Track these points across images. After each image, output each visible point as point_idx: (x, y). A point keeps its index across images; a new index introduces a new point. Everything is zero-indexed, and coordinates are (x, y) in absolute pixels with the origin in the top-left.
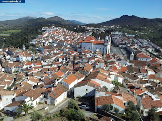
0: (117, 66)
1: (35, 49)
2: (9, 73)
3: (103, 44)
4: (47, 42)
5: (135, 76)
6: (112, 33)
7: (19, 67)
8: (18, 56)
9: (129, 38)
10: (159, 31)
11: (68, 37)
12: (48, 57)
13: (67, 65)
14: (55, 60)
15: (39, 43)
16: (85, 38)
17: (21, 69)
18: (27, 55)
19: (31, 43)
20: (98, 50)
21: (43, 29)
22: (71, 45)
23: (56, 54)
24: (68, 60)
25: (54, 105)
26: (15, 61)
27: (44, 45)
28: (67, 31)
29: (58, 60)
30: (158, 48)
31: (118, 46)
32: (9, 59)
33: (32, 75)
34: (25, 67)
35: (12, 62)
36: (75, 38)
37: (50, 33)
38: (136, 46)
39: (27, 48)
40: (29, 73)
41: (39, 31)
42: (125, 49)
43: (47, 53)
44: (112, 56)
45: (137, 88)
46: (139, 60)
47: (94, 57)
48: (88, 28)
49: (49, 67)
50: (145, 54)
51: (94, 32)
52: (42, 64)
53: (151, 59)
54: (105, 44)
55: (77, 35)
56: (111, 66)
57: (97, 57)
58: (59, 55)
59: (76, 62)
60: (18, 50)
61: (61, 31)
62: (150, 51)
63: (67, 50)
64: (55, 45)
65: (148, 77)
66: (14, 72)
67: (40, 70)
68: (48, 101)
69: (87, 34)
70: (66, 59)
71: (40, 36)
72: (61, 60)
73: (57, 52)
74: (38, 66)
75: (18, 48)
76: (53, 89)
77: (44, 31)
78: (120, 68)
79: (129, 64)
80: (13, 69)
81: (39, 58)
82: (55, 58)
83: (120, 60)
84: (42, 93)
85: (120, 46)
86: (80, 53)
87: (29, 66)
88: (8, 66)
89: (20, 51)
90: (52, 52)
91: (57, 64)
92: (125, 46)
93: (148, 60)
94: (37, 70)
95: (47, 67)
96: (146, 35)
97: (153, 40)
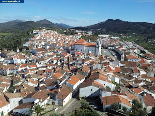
0: (111, 67)
1: (29, 51)
2: (4, 75)
3: (95, 46)
4: (40, 45)
5: (130, 76)
6: (99, 36)
7: (14, 69)
8: (12, 59)
9: (115, 40)
10: (142, 33)
11: (59, 39)
12: (42, 59)
13: (62, 67)
14: (49, 62)
15: (32, 45)
16: (75, 40)
17: (16, 71)
18: (21, 58)
19: (24, 45)
20: (90, 52)
21: (34, 32)
22: (63, 47)
23: (50, 56)
24: (62, 62)
25: (62, 106)
26: (9, 64)
27: (37, 48)
28: (58, 34)
29: (53, 62)
30: (143, 49)
31: (107, 48)
32: (4, 61)
33: (29, 77)
34: (20, 69)
35: (7, 65)
36: (67, 40)
37: (42, 36)
38: (124, 48)
39: (21, 50)
40: (26, 75)
41: (31, 34)
42: (114, 50)
43: (41, 55)
44: (105, 57)
45: (136, 87)
46: (129, 61)
47: (88, 59)
48: (77, 31)
49: (45, 69)
50: (133, 55)
51: (83, 35)
52: (36, 66)
53: (140, 60)
54: (97, 46)
55: (68, 37)
56: (105, 66)
57: (91, 59)
58: (53, 57)
59: (71, 63)
60: (12, 53)
61: (52, 34)
62: (137, 52)
63: (60, 52)
64: (48, 47)
65: (140, 77)
66: (9, 74)
67: (35, 71)
68: (56, 102)
69: (77, 36)
70: (61, 61)
71: (32, 39)
72: (55, 62)
73: (51, 54)
74: (33, 68)
75: (12, 50)
76: (59, 90)
77: (36, 34)
78: (114, 69)
79: (121, 65)
80: (8, 72)
81: (33, 60)
82: (49, 60)
83: (112, 61)
84: (49, 95)
85: (109, 48)
86: (73, 55)
87: (24, 68)
88: (3, 68)
89: (14, 53)
90: (46, 54)
91: (51, 65)
92: (113, 48)
93: (138, 61)
94: (33, 72)
95: (42, 69)
96: (131, 38)
97: (137, 42)
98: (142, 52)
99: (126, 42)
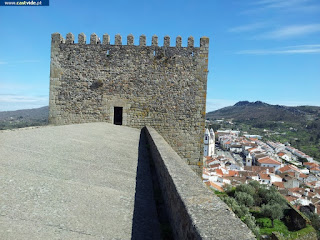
0: (222, 170)
6: (218, 131)
9: (250, 139)
10: (307, 128)
30: (304, 156)
31: (228, 150)
38: (259, 149)
42: (242, 154)
44: (216, 158)
46: (261, 166)
50: (272, 159)
53: (282, 166)
54: (205, 142)
56: (213, 169)
62: (288, 160)
78: (228, 173)
79: (242, 170)
83: (228, 164)
85: (233, 150)
92: (241, 150)
93: (277, 168)
96: (284, 137)
97: (297, 144)
98: (301, 160)
99: (271, 143)
